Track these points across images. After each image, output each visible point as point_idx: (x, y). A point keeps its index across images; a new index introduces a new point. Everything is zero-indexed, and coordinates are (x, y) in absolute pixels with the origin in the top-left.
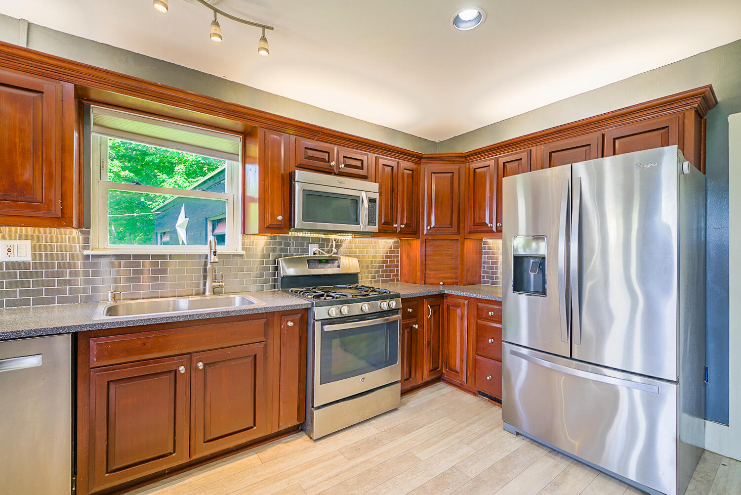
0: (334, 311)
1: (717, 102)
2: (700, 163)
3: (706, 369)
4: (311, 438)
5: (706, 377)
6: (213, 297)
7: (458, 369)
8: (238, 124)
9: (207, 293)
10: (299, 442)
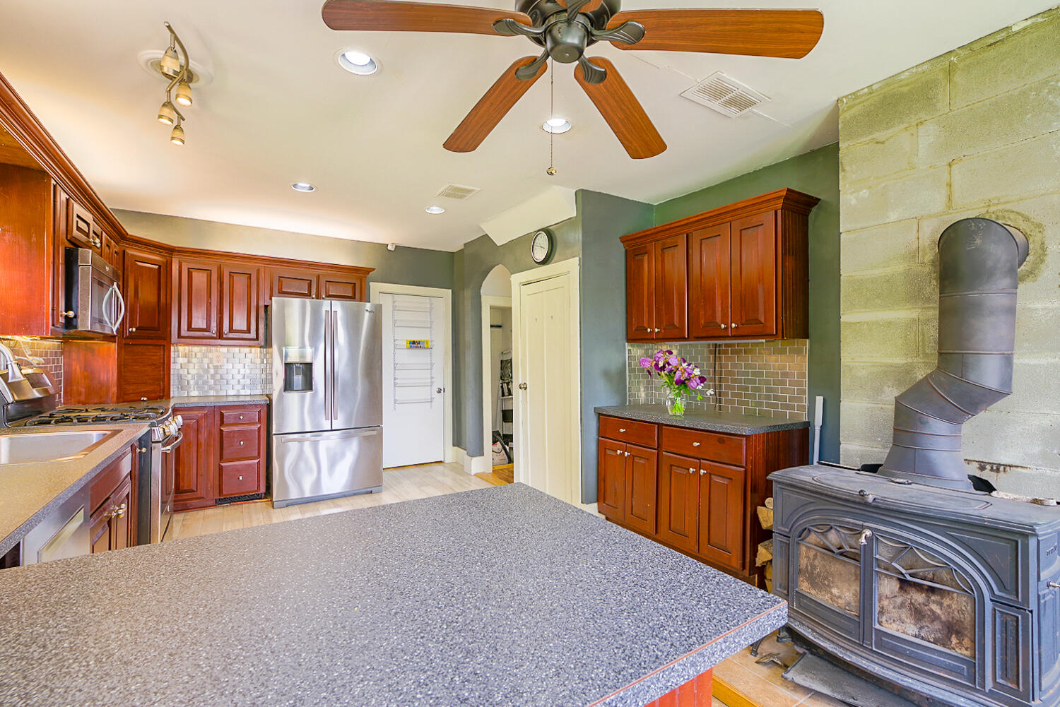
7: (194, 488)
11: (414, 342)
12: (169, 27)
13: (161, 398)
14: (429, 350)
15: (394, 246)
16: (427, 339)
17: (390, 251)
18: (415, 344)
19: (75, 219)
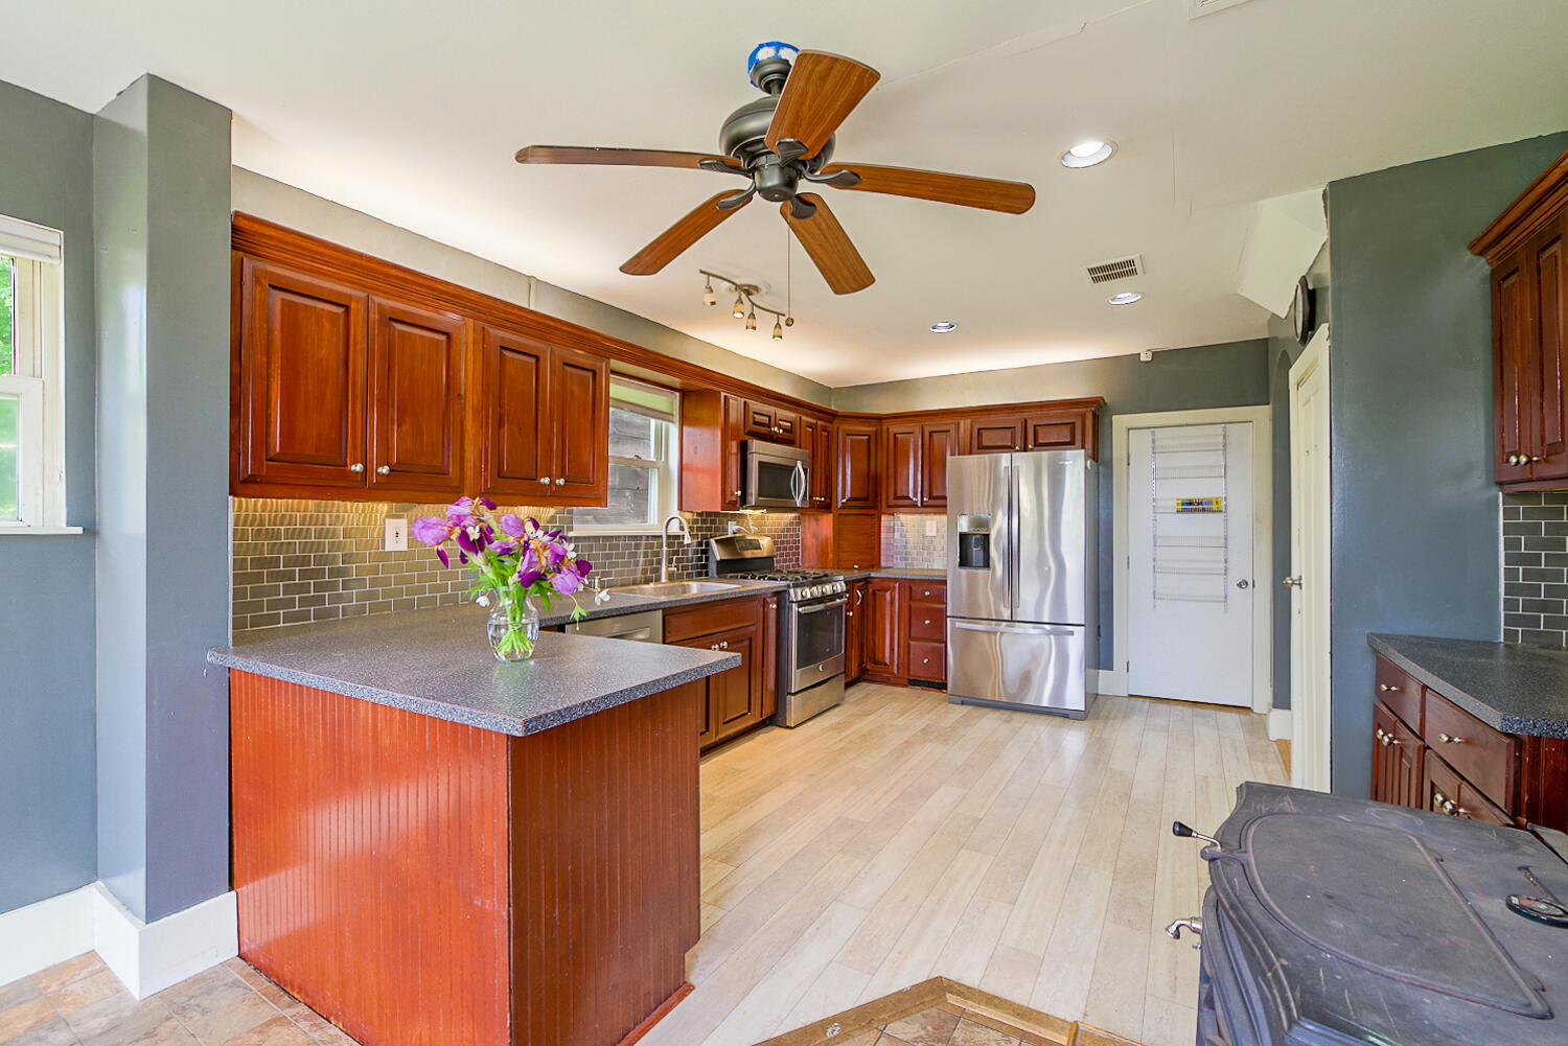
0: (807, 593)
1: (1105, 404)
2: (1095, 456)
3: (1099, 627)
4: (788, 727)
5: (1099, 635)
6: (671, 584)
7: (887, 661)
8: (676, 382)
9: (663, 579)
10: (776, 732)
11: (1190, 503)
12: (701, 272)
13: (872, 567)
14: (1221, 516)
15: (1150, 354)
16: (1216, 496)
17: (1146, 362)
18: (1191, 506)
19: (751, 414)
